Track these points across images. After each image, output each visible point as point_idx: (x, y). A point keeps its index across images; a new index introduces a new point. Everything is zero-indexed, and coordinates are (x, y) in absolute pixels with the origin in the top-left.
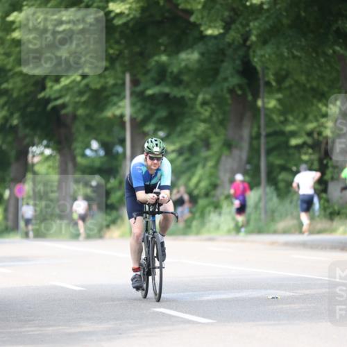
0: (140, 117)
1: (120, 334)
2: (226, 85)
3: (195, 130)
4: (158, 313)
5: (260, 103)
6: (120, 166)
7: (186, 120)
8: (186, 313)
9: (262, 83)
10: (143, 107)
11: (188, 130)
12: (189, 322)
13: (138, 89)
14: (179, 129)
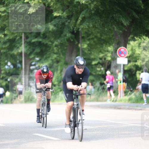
0: (29, 52)
1: (19, 145)
2: (66, 38)
3: (52, 57)
4: (36, 136)
5: (80, 45)
6: (20, 73)
7: (48, 53)
8: (48, 136)
9: (80, 37)
10: (30, 48)
11: (49, 57)
12: (49, 139)
13: (28, 40)
14: (45, 57)
